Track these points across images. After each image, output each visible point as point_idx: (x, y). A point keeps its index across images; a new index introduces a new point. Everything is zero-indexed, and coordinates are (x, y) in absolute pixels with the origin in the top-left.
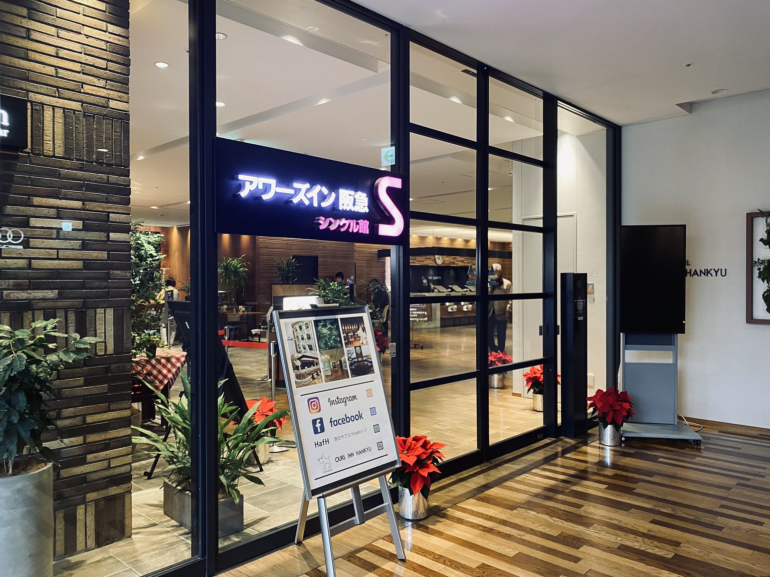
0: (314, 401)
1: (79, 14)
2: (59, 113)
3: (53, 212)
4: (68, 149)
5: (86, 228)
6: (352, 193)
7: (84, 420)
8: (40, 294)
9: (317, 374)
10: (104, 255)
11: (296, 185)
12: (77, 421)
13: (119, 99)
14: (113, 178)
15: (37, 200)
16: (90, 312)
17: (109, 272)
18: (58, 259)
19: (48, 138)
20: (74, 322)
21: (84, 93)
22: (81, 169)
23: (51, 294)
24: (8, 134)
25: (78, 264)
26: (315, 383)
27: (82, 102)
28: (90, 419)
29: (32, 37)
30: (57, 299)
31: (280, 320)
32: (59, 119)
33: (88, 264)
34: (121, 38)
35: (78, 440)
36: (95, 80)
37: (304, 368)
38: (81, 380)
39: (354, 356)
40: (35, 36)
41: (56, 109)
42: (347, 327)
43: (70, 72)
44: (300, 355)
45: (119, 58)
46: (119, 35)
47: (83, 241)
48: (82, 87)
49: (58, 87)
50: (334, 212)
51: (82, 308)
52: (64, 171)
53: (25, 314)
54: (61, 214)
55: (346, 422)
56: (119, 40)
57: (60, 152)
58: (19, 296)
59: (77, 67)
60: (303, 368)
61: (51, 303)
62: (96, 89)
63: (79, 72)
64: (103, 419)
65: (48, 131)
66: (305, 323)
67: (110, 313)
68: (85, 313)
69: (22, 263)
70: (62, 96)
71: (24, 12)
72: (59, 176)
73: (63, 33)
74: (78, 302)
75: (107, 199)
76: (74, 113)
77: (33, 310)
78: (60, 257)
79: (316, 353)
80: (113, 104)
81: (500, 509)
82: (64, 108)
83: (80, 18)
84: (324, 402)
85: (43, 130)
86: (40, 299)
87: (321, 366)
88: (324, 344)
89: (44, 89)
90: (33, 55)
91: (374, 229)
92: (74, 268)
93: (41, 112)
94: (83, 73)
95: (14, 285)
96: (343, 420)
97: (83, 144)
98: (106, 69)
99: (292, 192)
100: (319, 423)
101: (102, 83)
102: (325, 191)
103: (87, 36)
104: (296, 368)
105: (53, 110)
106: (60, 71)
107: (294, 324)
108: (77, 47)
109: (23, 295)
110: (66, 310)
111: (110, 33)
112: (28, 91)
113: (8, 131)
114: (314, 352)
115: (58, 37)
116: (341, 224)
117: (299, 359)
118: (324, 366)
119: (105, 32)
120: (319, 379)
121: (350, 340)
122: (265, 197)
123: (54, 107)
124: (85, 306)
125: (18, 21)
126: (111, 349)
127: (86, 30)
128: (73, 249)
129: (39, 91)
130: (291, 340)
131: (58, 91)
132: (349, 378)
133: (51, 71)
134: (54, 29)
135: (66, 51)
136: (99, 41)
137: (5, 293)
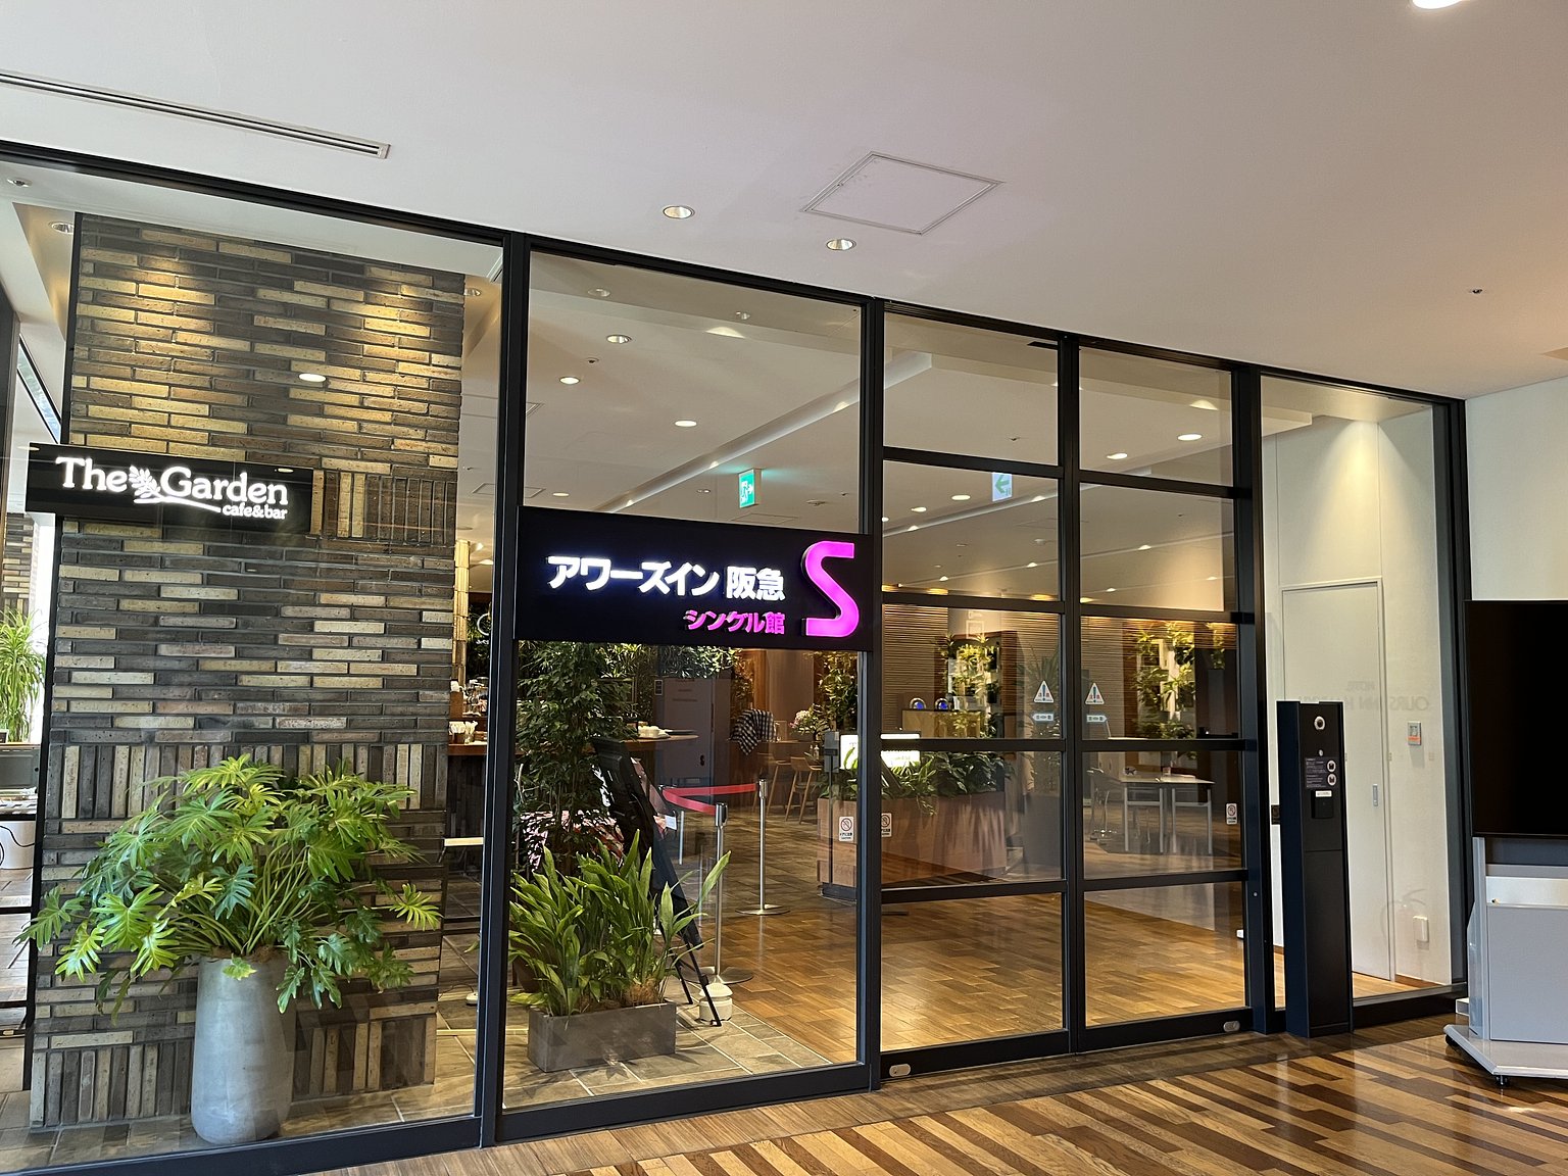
1: (393, 347)
2: (360, 480)
3: (345, 612)
4: (370, 528)
5: (389, 632)
6: (753, 571)
8: (322, 723)
10: (412, 669)
11: (646, 566)
13: (444, 453)
14: (431, 563)
15: (324, 598)
16: (388, 749)
17: (418, 693)
18: (348, 674)
19: (344, 515)
20: (366, 762)
21: (394, 450)
22: (386, 552)
23: (337, 723)
25: (376, 683)
27: (391, 462)
30: (344, 729)
32: (361, 489)
33: (389, 682)
34: (449, 370)
36: (411, 431)
41: (357, 476)
43: (377, 425)
45: (445, 397)
46: (447, 367)
47: (384, 649)
48: (393, 443)
49: (360, 447)
50: (718, 600)
51: (377, 742)
52: (363, 557)
53: (302, 748)
54: (355, 614)
56: (446, 373)
57: (357, 532)
58: (296, 724)
59: (387, 416)
61: (336, 734)
62: (411, 443)
63: (390, 424)
65: (344, 507)
67: (417, 750)
68: (381, 749)
69: (303, 681)
70: (365, 457)
72: (356, 564)
73: (371, 376)
74: (371, 736)
75: (420, 591)
76: (380, 479)
77: (313, 744)
78: (351, 672)
80: (434, 461)
82: (367, 474)
83: (395, 352)
85: (338, 504)
86: (321, 729)
89: (342, 450)
90: (328, 410)
91: (796, 628)
92: (369, 687)
93: (337, 482)
94: (395, 424)
95: (289, 710)
97: (391, 518)
98: (427, 414)
99: (638, 575)
101: (420, 434)
102: (699, 572)
103: (403, 375)
105: (353, 476)
106: (365, 425)
108: (388, 392)
109: (301, 723)
110: (356, 745)
111: (434, 365)
112: (321, 456)
113: (287, 512)
115: (364, 381)
116: (729, 620)
119: (428, 365)
122: (592, 586)
123: (353, 473)
124: (382, 738)
126: (415, 804)
127: (402, 367)
128: (370, 661)
129: (337, 454)
131: (360, 451)
133: (352, 426)
134: (358, 372)
135: (373, 398)
136: (419, 379)
137: (278, 720)
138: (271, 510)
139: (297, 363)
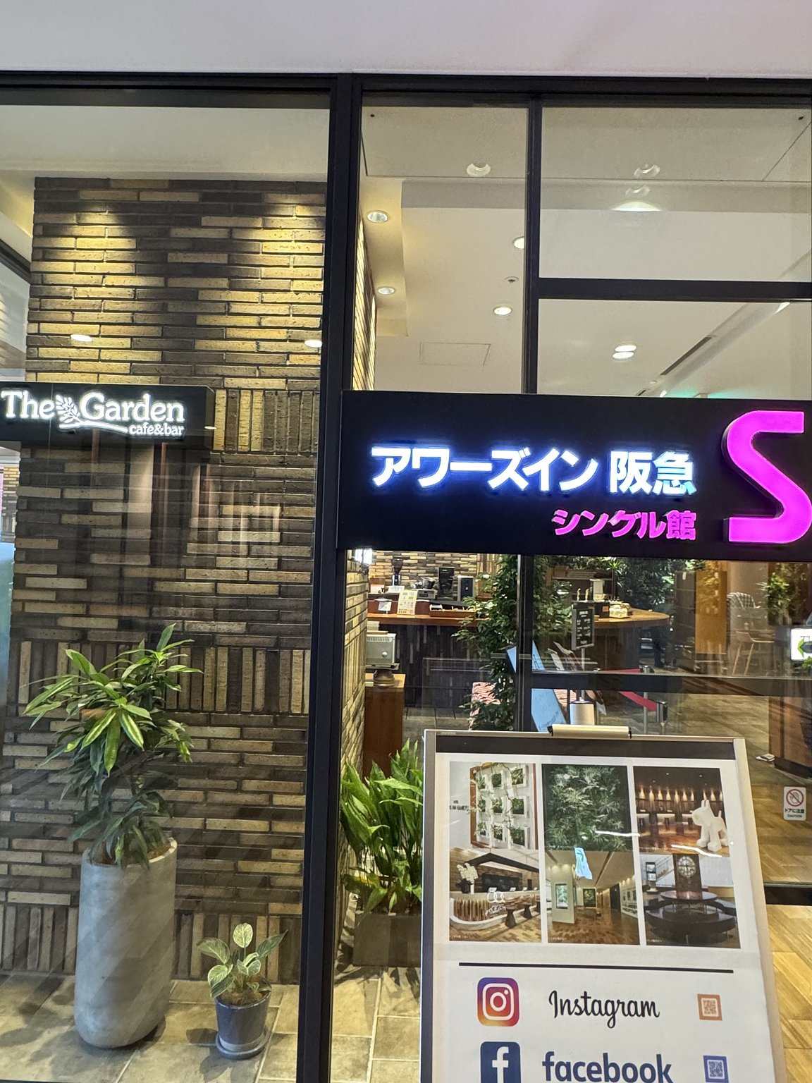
0: (502, 990)
1: (288, 266)
2: (258, 396)
3: (245, 522)
4: (267, 441)
5: (283, 541)
6: (648, 455)
7: (271, 799)
8: (225, 627)
9: (527, 915)
10: (305, 578)
11: (497, 454)
12: (261, 799)
15: (227, 509)
16: (284, 654)
18: (248, 582)
19: (242, 431)
20: (263, 665)
21: (290, 366)
22: (282, 464)
23: (238, 627)
25: (271, 589)
26: (513, 938)
27: (287, 378)
28: (278, 800)
29: (233, 310)
30: (244, 634)
31: (439, 756)
32: (258, 405)
33: (285, 589)
35: (260, 825)
37: (486, 891)
38: (269, 746)
39: (669, 880)
40: (235, 308)
41: (255, 393)
42: (656, 793)
43: (274, 343)
44: (480, 853)
47: (280, 558)
48: (288, 359)
49: (258, 365)
50: (596, 499)
51: (274, 648)
52: (260, 470)
53: (207, 650)
54: (253, 524)
55: (602, 1076)
57: (256, 446)
58: (202, 628)
59: (282, 334)
60: (482, 887)
61: (237, 639)
62: (305, 358)
63: (285, 341)
64: (295, 804)
65: (244, 422)
66: (513, 769)
67: (308, 656)
68: (277, 654)
69: (208, 587)
70: (263, 374)
71: (224, 283)
72: (254, 477)
73: (268, 297)
74: (269, 641)
76: (276, 394)
77: (217, 647)
78: (251, 579)
79: (535, 855)
82: (264, 390)
83: (289, 272)
84: (532, 998)
85: (239, 420)
86: (225, 633)
87: (544, 892)
88: (566, 833)
89: (242, 370)
90: (230, 333)
92: (267, 594)
93: (238, 400)
94: (291, 341)
95: (196, 615)
96: (594, 1068)
97: (286, 432)
99: (486, 467)
100: (505, 1057)
102: (571, 458)
103: (297, 292)
104: (459, 885)
105: (252, 393)
106: (262, 344)
107: (478, 769)
108: (283, 309)
109: (206, 627)
110: (255, 649)
112: (224, 377)
113: (182, 428)
114: (529, 852)
115: (262, 302)
117: (476, 862)
118: (555, 894)
120: (528, 928)
121: (662, 832)
122: (425, 482)
123: (252, 390)
124: (278, 644)
125: (216, 296)
126: (307, 707)
127: (297, 285)
128: (267, 569)
129: (237, 374)
130: (463, 808)
131: (258, 369)
132: (637, 942)
133: (251, 346)
134: (257, 294)
135: (270, 318)
136: (312, 294)
137: (186, 624)
138: (169, 428)
139: (203, 292)
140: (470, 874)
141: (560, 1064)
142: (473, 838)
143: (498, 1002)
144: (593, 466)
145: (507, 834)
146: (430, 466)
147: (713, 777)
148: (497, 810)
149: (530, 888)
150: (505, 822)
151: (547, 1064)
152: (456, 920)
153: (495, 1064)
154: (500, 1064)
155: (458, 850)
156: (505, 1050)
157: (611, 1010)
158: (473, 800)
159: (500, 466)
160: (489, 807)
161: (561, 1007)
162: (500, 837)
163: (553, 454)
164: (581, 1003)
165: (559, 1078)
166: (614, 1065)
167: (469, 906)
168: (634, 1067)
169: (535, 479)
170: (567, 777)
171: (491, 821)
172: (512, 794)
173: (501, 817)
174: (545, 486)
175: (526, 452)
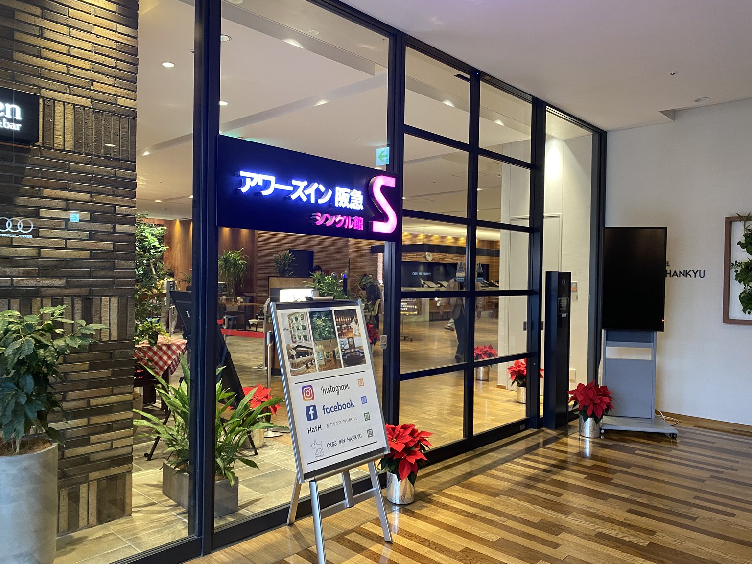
0: (308, 389)
1: (90, 14)
2: (69, 109)
3: (62, 203)
4: (77, 143)
5: (93, 220)
6: (348, 190)
7: (88, 402)
8: (48, 282)
9: (312, 364)
10: (110, 246)
11: (294, 182)
12: (81, 404)
13: (127, 96)
14: (120, 172)
15: (46, 192)
16: (96, 300)
17: (114, 262)
18: (66, 248)
19: (59, 133)
20: (80, 309)
21: (93, 90)
22: (90, 163)
23: (59, 282)
24: (21, 128)
25: (86, 254)
26: (309, 372)
27: (92, 99)
28: (94, 402)
29: (44, 36)
30: (65, 287)
31: (277, 311)
32: (70, 115)
33: (95, 254)
34: (129, 38)
35: (82, 422)
36: (105, 78)
37: (299, 358)
38: (86, 365)
39: (347, 346)
40: (48, 34)
41: (67, 106)
42: (341, 319)
43: (81, 70)
44: (295, 345)
45: (128, 57)
46: (128, 35)
47: (90, 231)
48: (92, 85)
49: (69, 84)
50: (331, 209)
51: (88, 296)
52: (73, 165)
53: (34, 300)
54: (69, 205)
55: (338, 409)
56: (128, 40)
57: (69, 146)
58: (29, 283)
59: (87, 65)
60: (298, 357)
61: (58, 290)
62: (105, 86)
63: (89, 70)
64: (106, 403)
65: (59, 126)
66: (300, 314)
67: (115, 301)
68: (90, 300)
69: (32, 252)
70: (72, 92)
71: (38, 11)
72: (69, 170)
73: (74, 32)
74: (84, 291)
75: (114, 192)
76: (84, 109)
77: (42, 297)
78: (68, 246)
79: (311, 343)
80: (121, 101)
81: (483, 496)
82: (74, 105)
83: (92, 18)
84: (317, 390)
85: (54, 125)
86: (48, 287)
87: (315, 355)
88: (319, 335)
89: (56, 85)
90: (45, 53)
91: (368, 226)
92: (81, 257)
93: (53, 108)
94: (93, 71)
95: (23, 273)
96: (336, 407)
97: (92, 139)
98: (115, 68)
99: (290, 188)
100: (312, 410)
101: (111, 81)
102: (322, 188)
103: (98, 36)
104: (291, 357)
105: (64, 105)
106: (71, 68)
107: (290, 315)
108: (88, 46)
109: (32, 282)
110: (73, 297)
111: (119, 33)
112: (40, 87)
113: (20, 125)
114: (309, 343)
116: (337, 220)
117: (295, 348)
118: (318, 356)
119: (115, 32)
120: (313, 368)
121: (344, 331)
122: (265, 193)
123: (64, 103)
124: (91, 293)
125: (31, 19)
126: (115, 335)
127: (97, 30)
128: (81, 239)
129: (51, 87)
130: (287, 330)
131: (69, 87)
132: (341, 367)
133: (62, 68)
134: (66, 28)
135: (77, 50)
136: (109, 41)
137: (15, 281)
138: (8, 123)
139: (19, 13)
140: (294, 353)
141: (327, 408)
142: (292, 340)
143: (308, 393)
144: (330, 192)
145: (302, 338)
146: (267, 184)
147: (354, 312)
148: (298, 329)
149: (311, 355)
150: (301, 333)
151: (324, 409)
152: (292, 369)
153: (310, 413)
154: (311, 412)
155: (289, 345)
156: (312, 408)
157: (337, 389)
158: (290, 326)
159: (296, 188)
160: (296, 328)
161: (325, 391)
162: (300, 339)
163: (315, 185)
164: (330, 389)
165: (327, 413)
166: (340, 405)
167: (295, 364)
168: (344, 404)
169: (309, 196)
170: (316, 316)
171: (297, 333)
172: (301, 323)
173: (299, 331)
174: (313, 201)
175: (306, 183)
